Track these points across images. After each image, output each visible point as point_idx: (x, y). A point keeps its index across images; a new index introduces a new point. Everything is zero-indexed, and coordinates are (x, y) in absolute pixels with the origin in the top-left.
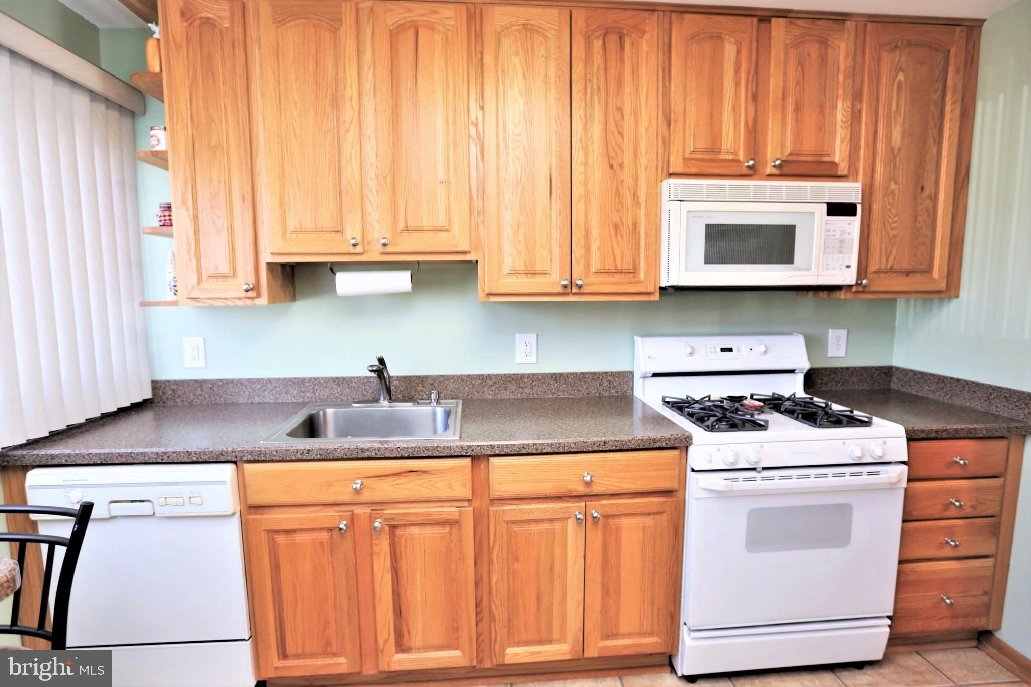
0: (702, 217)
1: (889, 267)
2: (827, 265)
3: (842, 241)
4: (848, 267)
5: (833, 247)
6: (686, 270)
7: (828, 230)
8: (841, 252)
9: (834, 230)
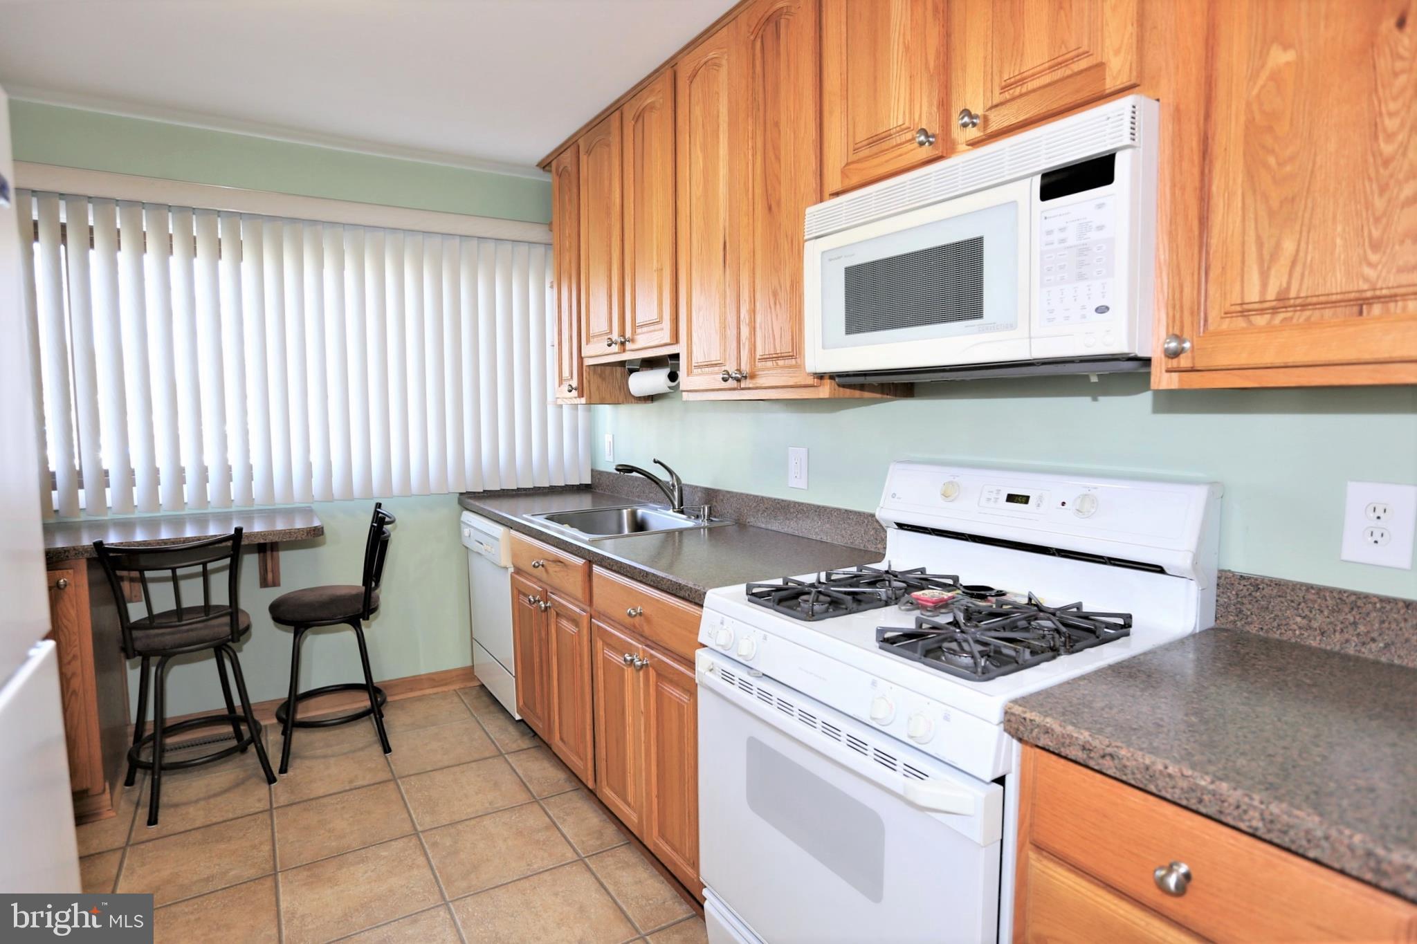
0: (839, 258)
1: (1271, 294)
2: (1051, 311)
3: (1083, 250)
4: (1102, 310)
5: (1062, 267)
6: (824, 347)
7: (1049, 233)
8: (1081, 277)
9: (1062, 230)
